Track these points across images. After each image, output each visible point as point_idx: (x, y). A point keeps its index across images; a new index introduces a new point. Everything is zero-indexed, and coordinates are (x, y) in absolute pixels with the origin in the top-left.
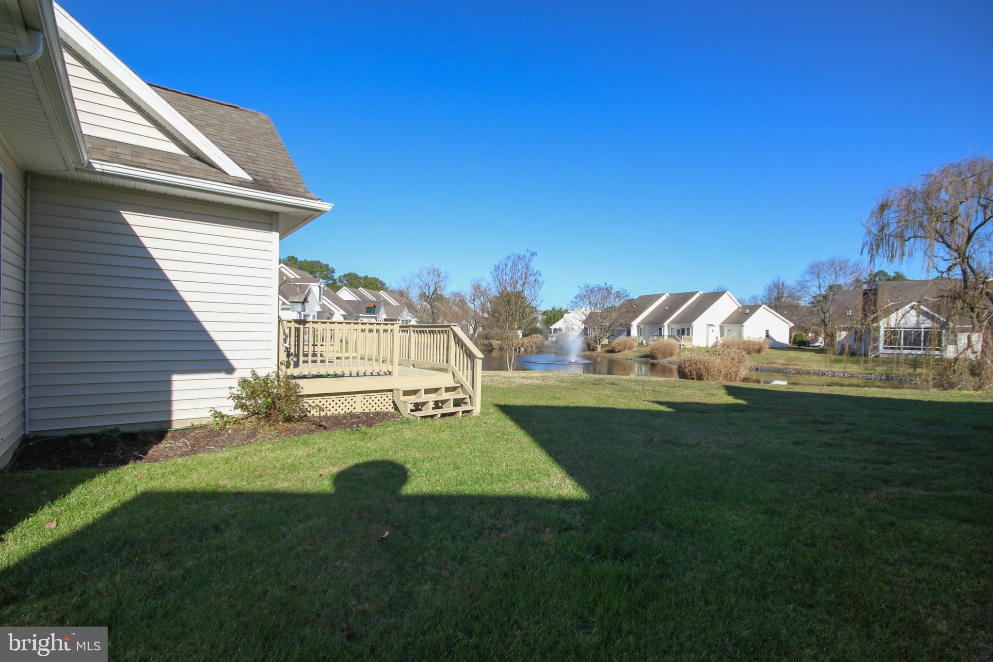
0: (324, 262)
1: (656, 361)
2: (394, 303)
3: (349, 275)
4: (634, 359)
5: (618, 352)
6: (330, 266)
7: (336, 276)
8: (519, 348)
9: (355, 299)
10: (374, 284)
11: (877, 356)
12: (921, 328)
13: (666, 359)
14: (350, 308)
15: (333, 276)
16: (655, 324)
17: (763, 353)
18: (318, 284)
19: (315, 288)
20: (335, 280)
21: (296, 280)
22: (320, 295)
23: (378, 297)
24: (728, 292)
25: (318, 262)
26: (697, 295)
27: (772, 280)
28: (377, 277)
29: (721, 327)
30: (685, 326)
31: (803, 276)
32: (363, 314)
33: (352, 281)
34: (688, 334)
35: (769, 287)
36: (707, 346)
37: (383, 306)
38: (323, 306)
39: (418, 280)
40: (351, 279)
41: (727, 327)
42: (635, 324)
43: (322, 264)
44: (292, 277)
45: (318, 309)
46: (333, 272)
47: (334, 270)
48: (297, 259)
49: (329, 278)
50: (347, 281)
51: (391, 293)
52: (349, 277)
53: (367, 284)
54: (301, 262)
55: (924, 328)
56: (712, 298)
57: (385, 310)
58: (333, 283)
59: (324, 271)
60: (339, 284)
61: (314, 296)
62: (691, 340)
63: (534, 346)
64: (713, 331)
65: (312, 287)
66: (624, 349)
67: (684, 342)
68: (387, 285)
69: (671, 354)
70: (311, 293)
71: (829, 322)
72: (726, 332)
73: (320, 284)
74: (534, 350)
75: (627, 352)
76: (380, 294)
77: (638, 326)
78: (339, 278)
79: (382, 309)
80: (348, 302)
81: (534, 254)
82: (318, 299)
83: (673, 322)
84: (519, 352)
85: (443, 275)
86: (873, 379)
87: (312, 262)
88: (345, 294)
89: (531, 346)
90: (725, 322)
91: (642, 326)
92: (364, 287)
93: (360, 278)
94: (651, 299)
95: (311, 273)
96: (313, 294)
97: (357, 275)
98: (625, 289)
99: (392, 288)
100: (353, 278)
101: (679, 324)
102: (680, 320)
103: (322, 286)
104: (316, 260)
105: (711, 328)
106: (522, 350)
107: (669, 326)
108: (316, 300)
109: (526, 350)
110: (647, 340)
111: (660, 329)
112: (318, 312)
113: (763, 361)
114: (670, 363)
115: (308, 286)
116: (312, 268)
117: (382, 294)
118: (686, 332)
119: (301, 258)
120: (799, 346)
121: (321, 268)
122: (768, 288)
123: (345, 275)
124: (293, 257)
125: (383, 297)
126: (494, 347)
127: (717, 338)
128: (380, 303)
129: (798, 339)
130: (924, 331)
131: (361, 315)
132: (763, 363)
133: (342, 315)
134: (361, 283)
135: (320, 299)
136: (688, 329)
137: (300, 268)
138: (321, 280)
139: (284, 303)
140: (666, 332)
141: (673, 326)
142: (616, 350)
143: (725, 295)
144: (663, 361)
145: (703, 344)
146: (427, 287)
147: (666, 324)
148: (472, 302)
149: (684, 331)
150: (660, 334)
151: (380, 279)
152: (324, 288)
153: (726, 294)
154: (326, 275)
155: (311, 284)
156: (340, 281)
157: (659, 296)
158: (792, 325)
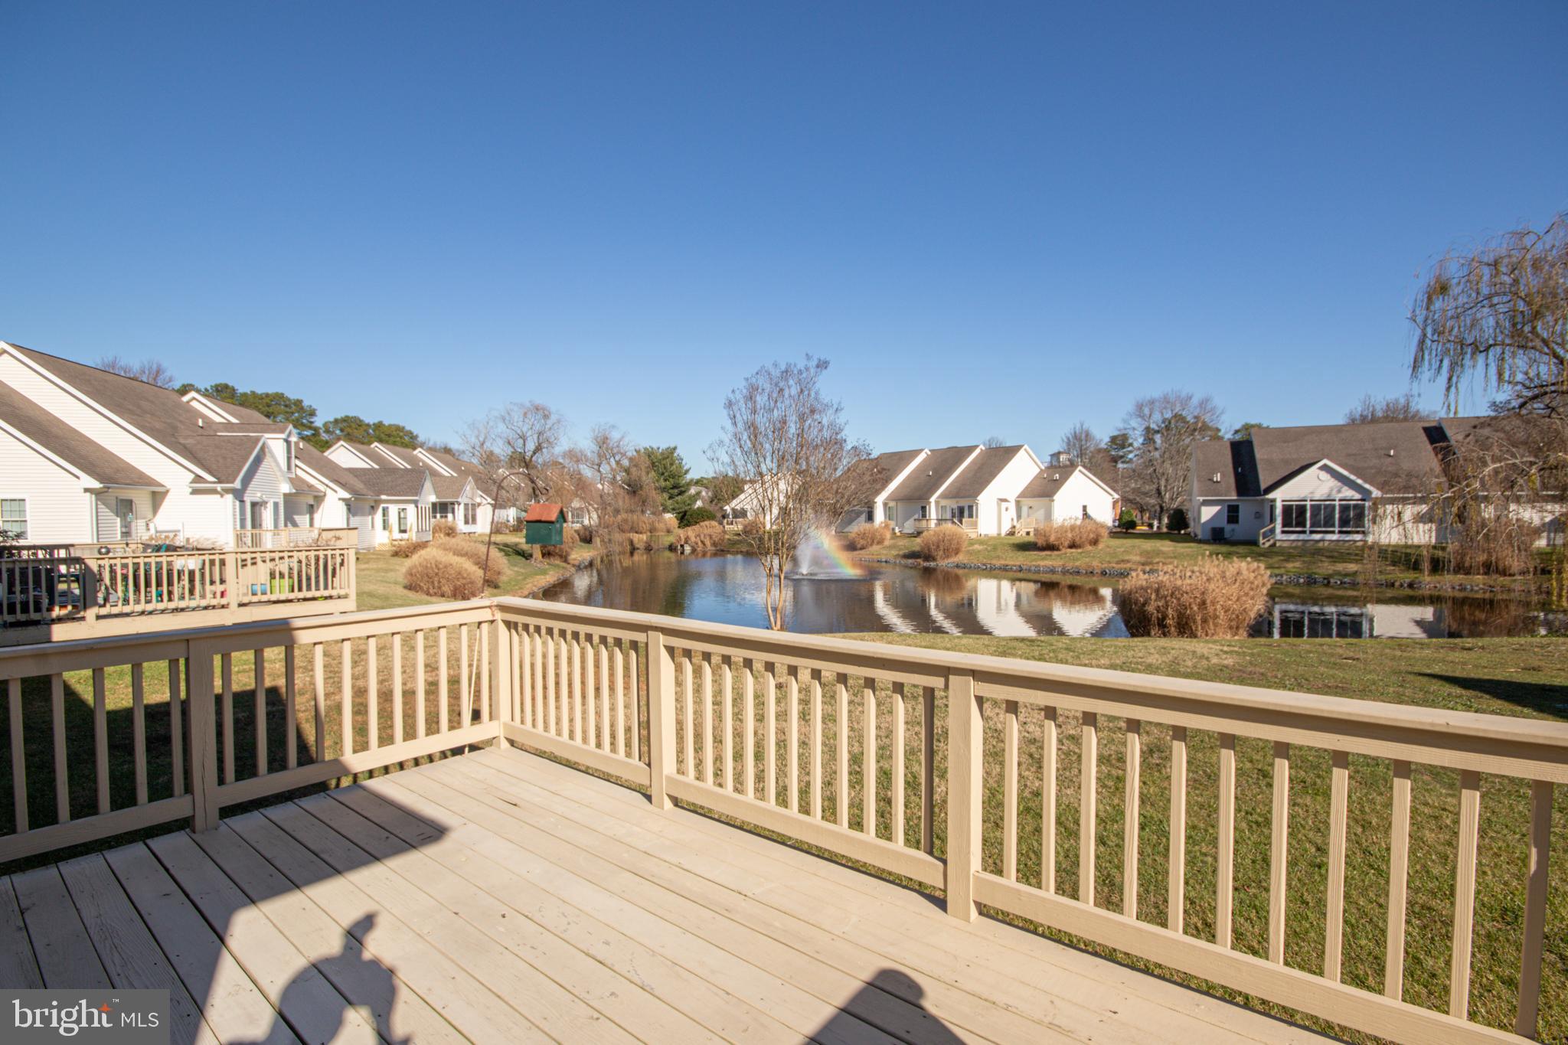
0: (292, 395)
1: (932, 564)
2: (445, 471)
3: (346, 420)
4: (892, 560)
5: (861, 549)
6: (306, 404)
7: (319, 422)
8: (682, 546)
9: (366, 466)
10: (399, 437)
11: (1274, 545)
12: (1334, 500)
13: (951, 560)
14: (359, 486)
15: (312, 422)
16: (915, 498)
17: (1101, 546)
18: (283, 436)
19: (276, 444)
20: (316, 429)
21: (229, 426)
22: (289, 458)
23: (413, 460)
24: (1026, 446)
25: (280, 396)
26: (977, 451)
27: (1072, 427)
28: (401, 424)
29: (1018, 503)
30: (964, 503)
31: (1125, 421)
32: (388, 495)
33: (353, 431)
34: (971, 516)
35: (1068, 439)
36: (999, 534)
37: (428, 477)
38: (296, 481)
39: (501, 428)
40: (350, 427)
41: (1026, 502)
42: (880, 500)
43: (289, 400)
44: (218, 419)
45: (286, 488)
46: (313, 413)
47: (315, 410)
48: (233, 389)
49: (303, 425)
50: (342, 430)
51: (432, 450)
52: (345, 424)
53: (383, 436)
54: (245, 395)
55: (1340, 500)
56: (999, 456)
57: (433, 484)
58: (313, 435)
59: (293, 413)
60: (325, 436)
61: (276, 461)
62: (975, 525)
63: (708, 542)
64: (1007, 509)
65: (270, 443)
66: (871, 545)
67: (966, 530)
68: (421, 439)
69: (957, 552)
70: (268, 455)
71: (1166, 491)
72: (1025, 509)
73: (289, 435)
74: (709, 547)
75: (875, 548)
76: (416, 456)
77: (885, 504)
78: (325, 424)
79: (428, 485)
80: (351, 471)
81: (822, 365)
82: (284, 466)
83: (944, 496)
84: (682, 553)
85: (553, 418)
86: (1285, 583)
87: (267, 395)
88: (344, 455)
89: (702, 542)
90: (1023, 495)
91: (892, 504)
92: (381, 441)
93: (368, 425)
94: (904, 457)
95: (268, 416)
96: (273, 456)
97: (361, 421)
98: (866, 443)
99: (431, 444)
100: (353, 425)
101: (954, 500)
102: (953, 494)
103: (294, 439)
104: (275, 391)
105: (1004, 505)
106: (688, 549)
107: (937, 503)
108: (280, 469)
109: (694, 550)
110: (902, 526)
111: (924, 508)
112: (285, 495)
113: (1107, 559)
114: (957, 566)
115: (258, 439)
116: (269, 406)
117: (420, 455)
118: (966, 513)
119: (242, 388)
120: (1127, 529)
121: (286, 406)
122: (1065, 440)
123: (336, 421)
124: (226, 386)
125: (423, 462)
126: (637, 546)
127: (1012, 520)
128: (424, 473)
129: (1126, 518)
130: (1340, 505)
131: (384, 497)
132: (1109, 562)
133: (343, 500)
134: (368, 434)
135: (289, 468)
136: (970, 508)
137: (242, 405)
138: (291, 427)
139: (198, 479)
140: (933, 513)
141: (943, 502)
142: (859, 546)
143: (1022, 452)
144: (943, 563)
145: (992, 531)
146: (521, 441)
147: (933, 499)
148: (596, 467)
149: (963, 513)
150: (924, 516)
151: (408, 428)
152: (297, 444)
153: (1023, 449)
154: (297, 420)
155: (267, 435)
156: (327, 431)
157: (914, 454)
158: (1116, 496)
